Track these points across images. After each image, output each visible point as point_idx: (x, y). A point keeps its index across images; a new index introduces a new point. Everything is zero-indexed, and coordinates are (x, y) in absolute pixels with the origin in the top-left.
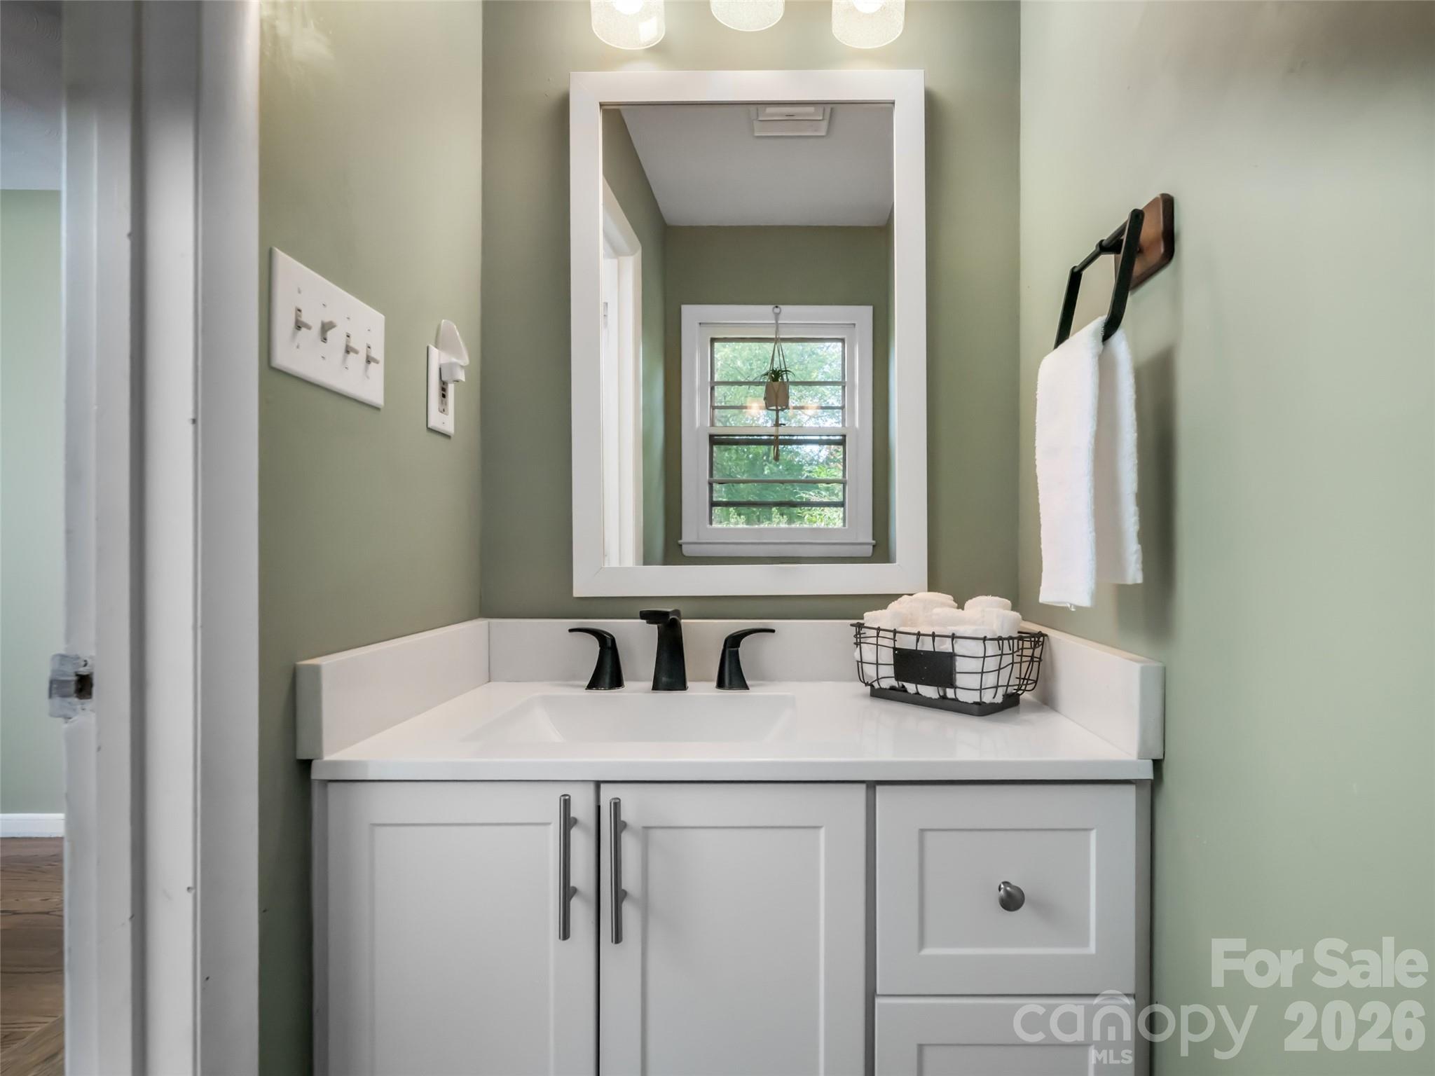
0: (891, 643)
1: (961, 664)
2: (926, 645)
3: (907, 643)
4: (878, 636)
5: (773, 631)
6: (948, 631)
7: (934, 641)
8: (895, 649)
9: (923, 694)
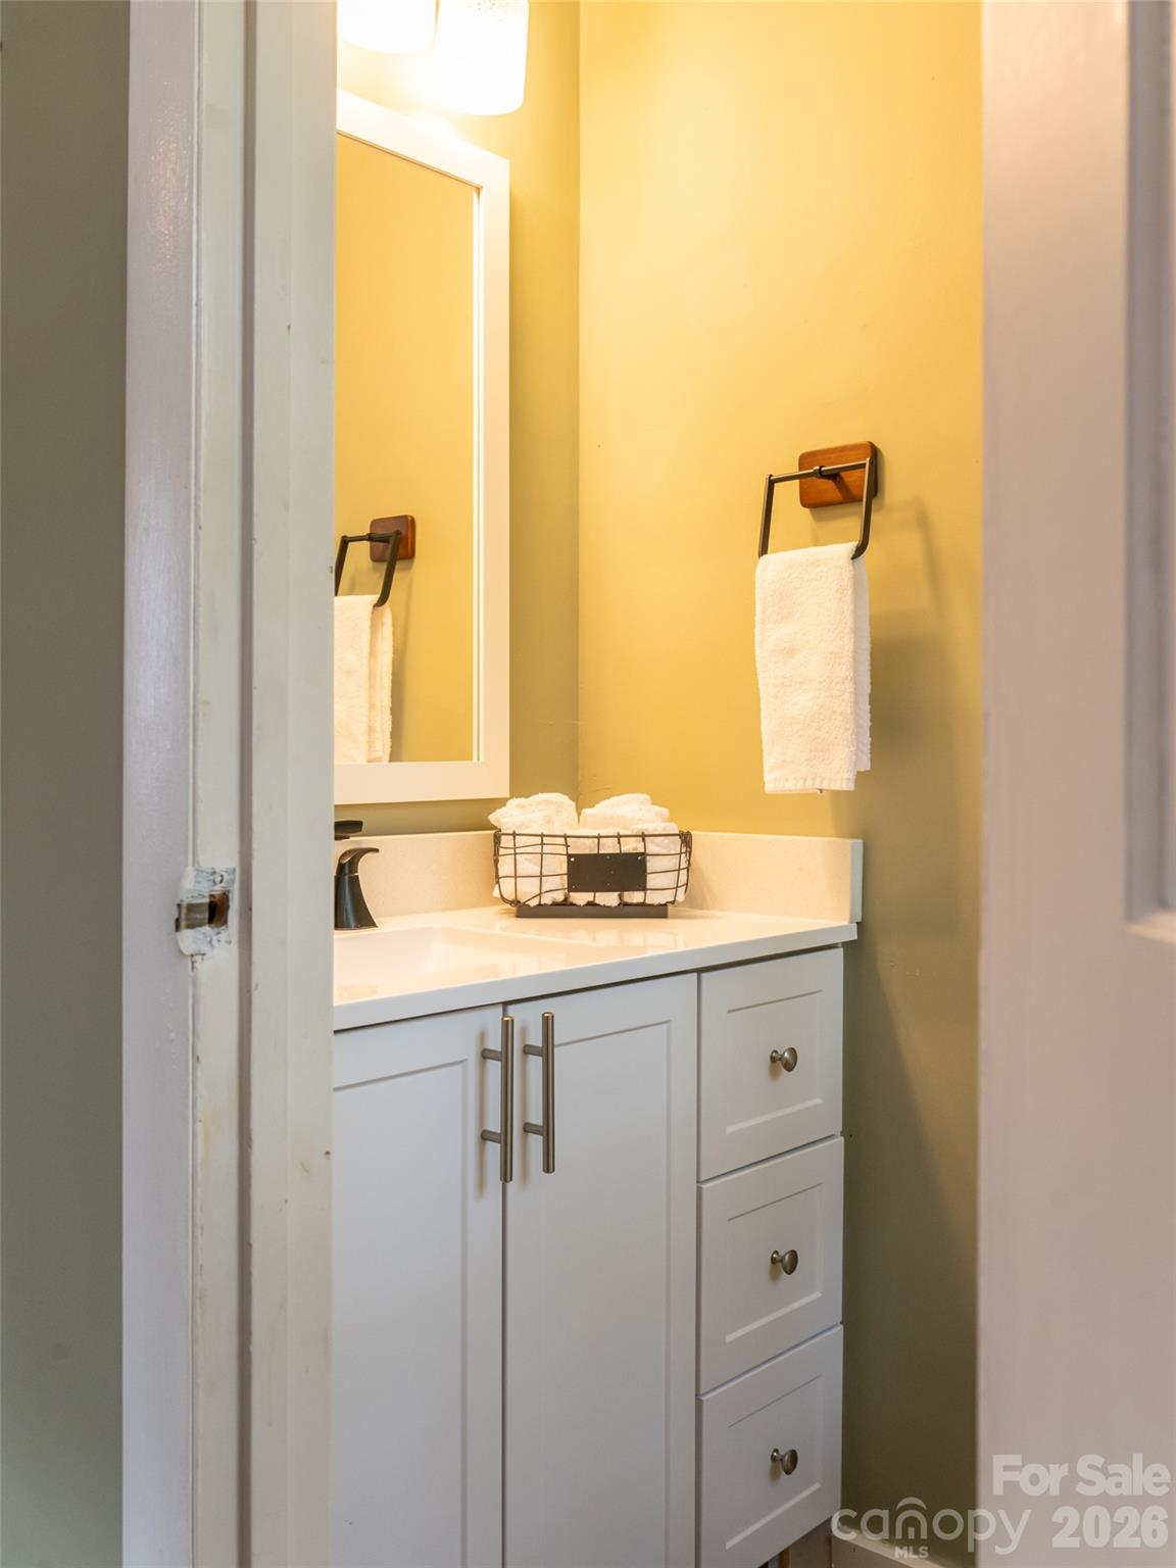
0: (563, 850)
1: (652, 864)
2: (609, 847)
3: (586, 847)
4: (542, 844)
5: (377, 850)
6: (638, 828)
7: (619, 842)
8: (569, 856)
9: (602, 904)
